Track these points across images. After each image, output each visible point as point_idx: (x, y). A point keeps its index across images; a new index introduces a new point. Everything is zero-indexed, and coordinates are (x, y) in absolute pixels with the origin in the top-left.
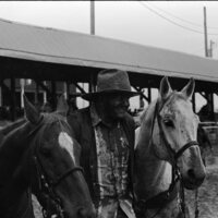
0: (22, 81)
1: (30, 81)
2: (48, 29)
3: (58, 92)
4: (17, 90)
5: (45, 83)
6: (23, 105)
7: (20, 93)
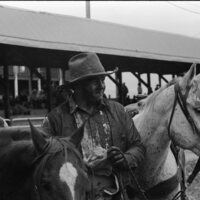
0: (16, 68)
1: (23, 68)
2: (41, 13)
3: (53, 79)
4: (10, 78)
5: (39, 70)
6: (16, 94)
7: (13, 81)
